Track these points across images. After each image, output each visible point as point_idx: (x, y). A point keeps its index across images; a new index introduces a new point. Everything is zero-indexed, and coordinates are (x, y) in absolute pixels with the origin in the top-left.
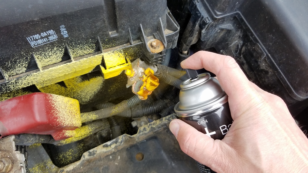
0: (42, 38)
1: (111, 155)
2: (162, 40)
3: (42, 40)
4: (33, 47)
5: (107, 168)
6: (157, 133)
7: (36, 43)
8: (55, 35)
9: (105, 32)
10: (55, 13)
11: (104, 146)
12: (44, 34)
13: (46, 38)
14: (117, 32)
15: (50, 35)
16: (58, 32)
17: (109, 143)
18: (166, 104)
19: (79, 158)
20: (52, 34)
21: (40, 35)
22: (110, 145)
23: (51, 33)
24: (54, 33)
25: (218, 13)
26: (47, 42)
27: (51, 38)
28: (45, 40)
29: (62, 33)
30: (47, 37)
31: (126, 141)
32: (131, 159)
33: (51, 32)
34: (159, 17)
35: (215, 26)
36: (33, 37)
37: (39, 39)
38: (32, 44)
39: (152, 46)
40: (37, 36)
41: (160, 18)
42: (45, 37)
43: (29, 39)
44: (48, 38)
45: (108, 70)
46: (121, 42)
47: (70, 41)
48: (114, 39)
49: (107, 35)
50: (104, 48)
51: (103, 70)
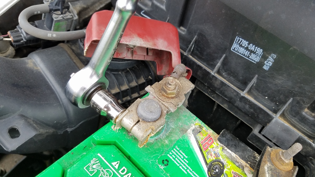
0: (247, 49)
3: (245, 50)
4: (232, 49)
7: (238, 48)
8: (260, 57)
9: (304, 102)
12: (252, 47)
13: (249, 52)
15: (254, 53)
16: (264, 57)
20: (258, 54)
21: (249, 44)
23: (258, 52)
24: (260, 55)
26: (246, 56)
27: (253, 56)
28: (247, 53)
29: (265, 62)
30: (252, 52)
33: (260, 51)
36: (242, 41)
37: (243, 47)
38: (235, 46)
40: (245, 43)
42: (249, 50)
43: (237, 39)
44: (250, 54)
45: (260, 136)
46: (306, 129)
47: (264, 76)
48: (303, 120)
49: (302, 108)
50: (283, 115)
51: (256, 131)
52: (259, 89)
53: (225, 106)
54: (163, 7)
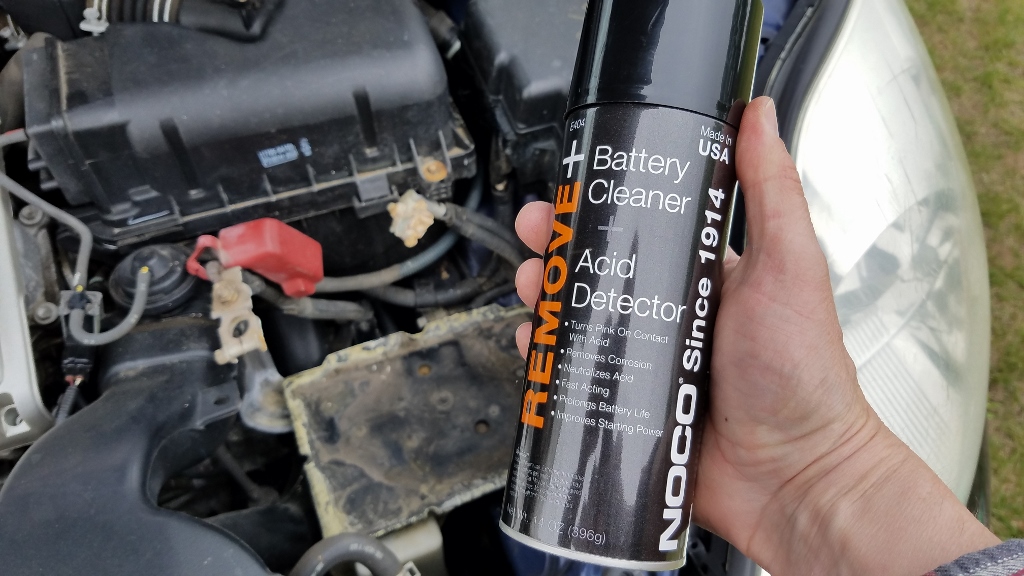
0: (278, 154)
1: (376, 363)
2: (444, 161)
3: (278, 156)
4: (266, 166)
5: (366, 384)
6: (461, 335)
7: (269, 161)
9: (360, 149)
10: (296, 123)
11: (364, 349)
12: (280, 149)
13: (283, 155)
14: (379, 150)
15: (287, 152)
16: (298, 147)
17: (371, 344)
18: (481, 286)
19: (319, 363)
20: (291, 150)
21: (276, 150)
22: (375, 348)
23: (290, 148)
24: (294, 149)
25: (521, 126)
26: (284, 160)
27: (289, 155)
28: (281, 157)
29: (303, 150)
30: (284, 153)
31: (403, 345)
32: (409, 372)
33: (290, 146)
34: (437, 130)
35: (526, 145)
36: (266, 153)
37: (273, 156)
38: (265, 161)
39: (429, 171)
40: (271, 151)
41: (441, 133)
42: (281, 154)
43: (261, 155)
44: (285, 156)
45: (364, 204)
46: (383, 164)
47: (314, 160)
48: (374, 160)
49: (363, 154)
50: (359, 172)
51: (357, 204)
52: (323, 172)
53: (312, 214)
54: (154, 194)
